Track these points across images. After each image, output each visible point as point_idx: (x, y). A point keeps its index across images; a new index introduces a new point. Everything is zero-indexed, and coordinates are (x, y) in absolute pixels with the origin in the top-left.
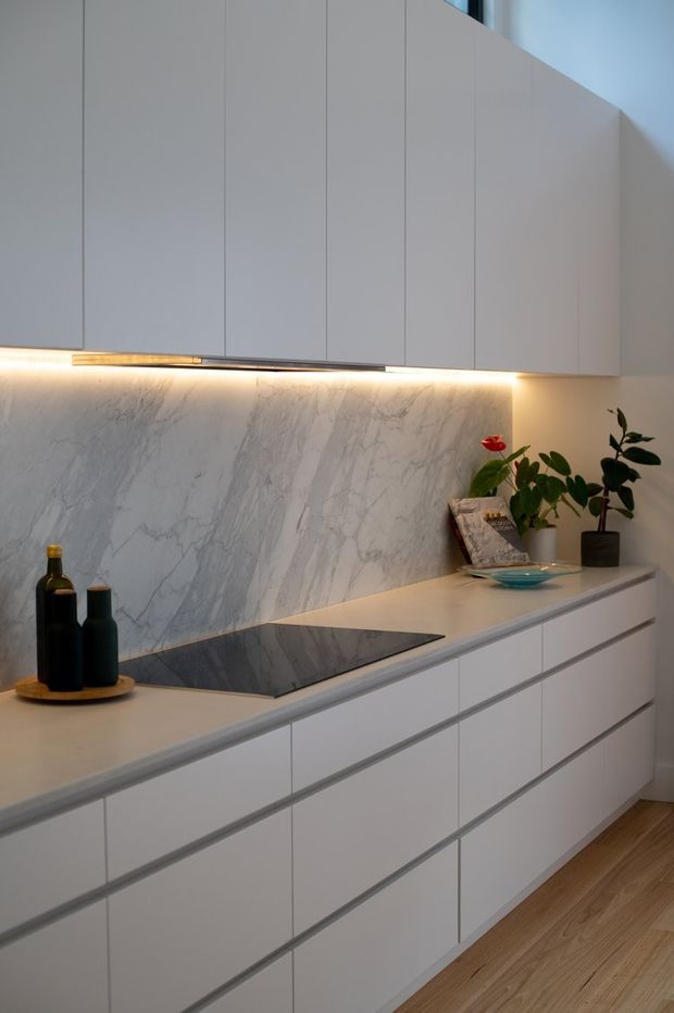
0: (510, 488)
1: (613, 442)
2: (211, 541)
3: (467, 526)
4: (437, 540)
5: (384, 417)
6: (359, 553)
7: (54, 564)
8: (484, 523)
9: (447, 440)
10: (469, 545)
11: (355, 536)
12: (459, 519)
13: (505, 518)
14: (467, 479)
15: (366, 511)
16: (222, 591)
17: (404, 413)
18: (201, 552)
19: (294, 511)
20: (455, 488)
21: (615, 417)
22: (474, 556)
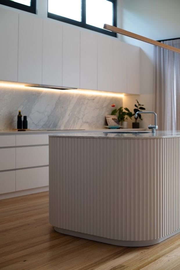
0: (117, 114)
1: (136, 106)
2: (51, 115)
3: (108, 120)
4: (103, 122)
5: (88, 99)
6: (83, 122)
7: (20, 113)
8: (111, 120)
9: (105, 105)
10: (108, 123)
11: (82, 118)
12: (107, 118)
13: (116, 119)
14: (111, 112)
15: (85, 115)
16: (53, 123)
17: (94, 99)
18: (48, 117)
19: (68, 113)
20: (107, 113)
21: (136, 101)
22: (109, 125)
